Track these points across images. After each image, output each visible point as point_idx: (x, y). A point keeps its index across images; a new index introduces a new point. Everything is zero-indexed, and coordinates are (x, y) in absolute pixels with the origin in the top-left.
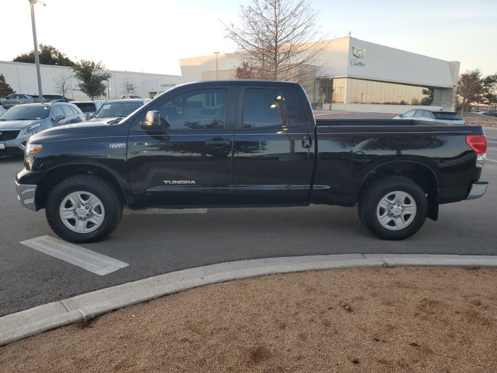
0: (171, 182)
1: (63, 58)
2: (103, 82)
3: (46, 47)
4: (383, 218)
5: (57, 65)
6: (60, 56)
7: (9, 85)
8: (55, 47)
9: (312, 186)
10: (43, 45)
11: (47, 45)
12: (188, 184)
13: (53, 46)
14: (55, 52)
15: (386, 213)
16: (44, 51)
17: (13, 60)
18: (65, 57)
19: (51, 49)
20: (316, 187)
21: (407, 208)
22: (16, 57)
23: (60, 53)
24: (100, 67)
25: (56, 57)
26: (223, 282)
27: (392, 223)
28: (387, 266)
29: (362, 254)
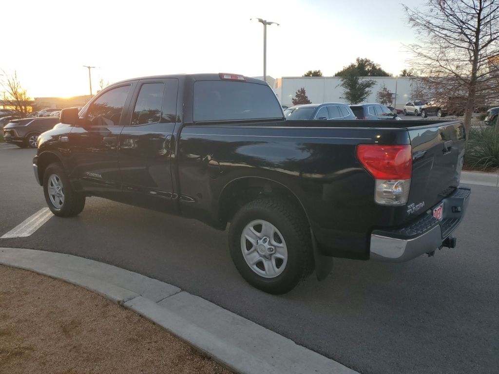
0: (90, 174)
1: (376, 69)
2: (367, 89)
3: (362, 60)
4: (249, 254)
5: (370, 76)
6: (374, 67)
7: (307, 97)
8: (370, 59)
10: (360, 59)
11: (364, 58)
12: (98, 177)
13: (368, 58)
15: (253, 249)
16: (359, 64)
17: (334, 74)
18: (378, 68)
19: (367, 61)
21: (278, 249)
22: (337, 72)
23: (373, 65)
25: (370, 69)
27: (260, 265)
28: (121, 305)
29: (183, 290)
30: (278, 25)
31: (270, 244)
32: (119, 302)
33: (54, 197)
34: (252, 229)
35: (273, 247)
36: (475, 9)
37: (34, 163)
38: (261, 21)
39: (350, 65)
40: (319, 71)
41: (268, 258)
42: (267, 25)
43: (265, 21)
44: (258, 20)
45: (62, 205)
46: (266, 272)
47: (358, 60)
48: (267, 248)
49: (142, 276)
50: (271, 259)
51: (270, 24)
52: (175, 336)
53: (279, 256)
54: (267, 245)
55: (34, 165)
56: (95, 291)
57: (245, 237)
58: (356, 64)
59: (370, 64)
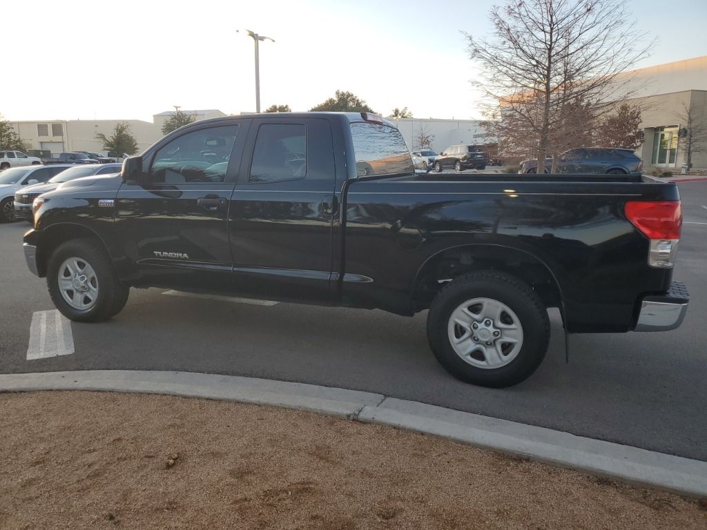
0: (162, 254)
1: (361, 107)
3: (343, 94)
4: (460, 343)
6: (358, 104)
8: (353, 93)
9: (342, 277)
10: (340, 92)
11: (345, 92)
12: (179, 258)
13: (350, 92)
14: (353, 100)
15: (466, 335)
16: (340, 99)
18: (363, 105)
19: (349, 95)
20: (348, 277)
21: (507, 332)
23: (358, 101)
24: (405, 115)
25: (354, 105)
26: (94, 391)
27: (478, 355)
28: (355, 419)
29: (386, 396)
30: (274, 41)
31: (495, 327)
32: (348, 416)
33: (70, 293)
34: (466, 310)
35: (498, 330)
36: (545, 43)
37: (25, 241)
38: (252, 34)
39: (328, 99)
40: (287, 107)
41: (491, 344)
42: (259, 41)
43: (257, 35)
44: (248, 33)
45: (89, 305)
46: (487, 362)
47: (337, 93)
48: (492, 332)
49: (317, 387)
50: (495, 345)
51: (262, 39)
52: (463, 443)
53: (507, 339)
54: (491, 329)
55: (25, 244)
56: (300, 407)
57: (455, 322)
58: (335, 98)
59: (354, 99)
